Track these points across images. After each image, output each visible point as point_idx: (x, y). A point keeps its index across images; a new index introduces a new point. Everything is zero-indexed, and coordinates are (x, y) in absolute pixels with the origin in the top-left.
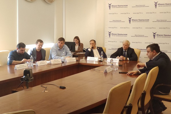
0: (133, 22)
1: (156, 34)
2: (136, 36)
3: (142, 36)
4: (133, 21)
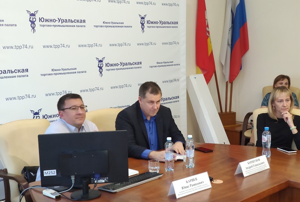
0: (44, 26)
1: (104, 63)
2: (56, 72)
3: (72, 71)
4: (41, 23)
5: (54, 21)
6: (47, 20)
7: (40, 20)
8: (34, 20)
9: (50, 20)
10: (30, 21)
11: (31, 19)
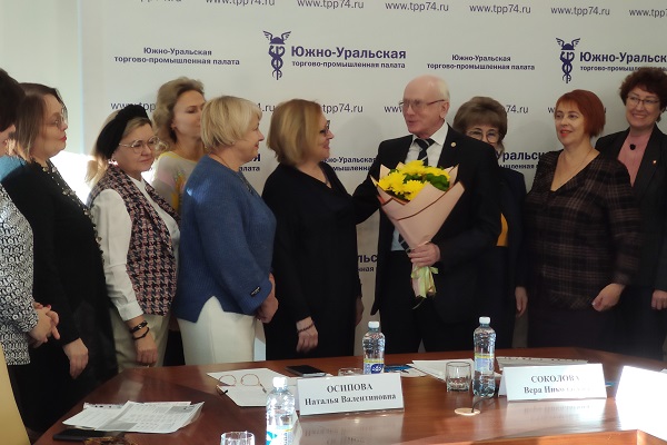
5: (328, 53)
6: (310, 53)
7: (295, 51)
8: (280, 52)
9: (318, 53)
10: (270, 53)
11: (274, 50)
